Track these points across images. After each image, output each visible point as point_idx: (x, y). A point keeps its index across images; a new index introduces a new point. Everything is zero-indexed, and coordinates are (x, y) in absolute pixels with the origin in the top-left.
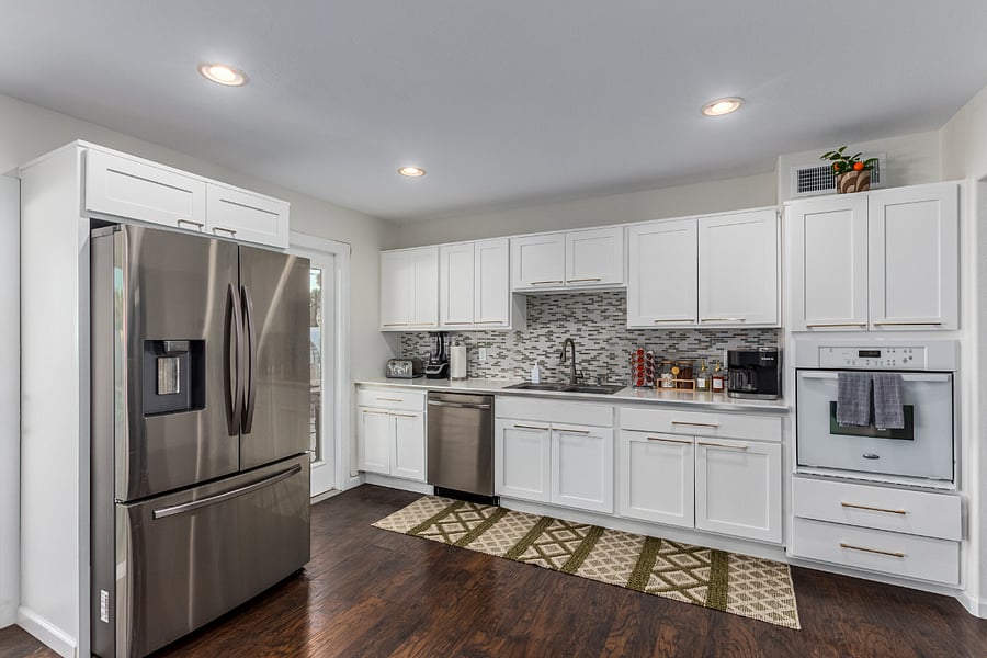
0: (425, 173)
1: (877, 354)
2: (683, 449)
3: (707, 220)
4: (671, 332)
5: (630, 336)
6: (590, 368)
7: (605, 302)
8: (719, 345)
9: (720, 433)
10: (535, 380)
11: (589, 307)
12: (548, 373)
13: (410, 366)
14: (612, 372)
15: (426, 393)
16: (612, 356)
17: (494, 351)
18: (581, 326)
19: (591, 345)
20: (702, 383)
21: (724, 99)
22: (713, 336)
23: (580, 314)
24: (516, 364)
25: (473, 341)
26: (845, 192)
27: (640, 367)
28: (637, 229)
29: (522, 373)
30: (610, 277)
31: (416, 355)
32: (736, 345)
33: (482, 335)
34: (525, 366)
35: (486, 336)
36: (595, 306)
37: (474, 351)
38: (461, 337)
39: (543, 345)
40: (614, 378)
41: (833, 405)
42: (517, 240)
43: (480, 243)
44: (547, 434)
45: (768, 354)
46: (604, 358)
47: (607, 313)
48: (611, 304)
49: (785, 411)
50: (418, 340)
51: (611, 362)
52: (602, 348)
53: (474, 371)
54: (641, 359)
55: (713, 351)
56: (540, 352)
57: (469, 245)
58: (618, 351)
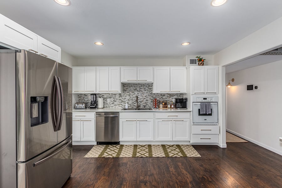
0: (103, 44)
1: (206, 99)
2: (170, 122)
3: (172, 68)
4: (161, 94)
5: (151, 95)
6: (141, 103)
7: (145, 86)
8: (172, 97)
9: (178, 117)
10: (127, 107)
11: (141, 87)
12: (129, 105)
13: (84, 105)
14: (147, 104)
15: (95, 113)
16: (147, 100)
17: (112, 99)
18: (138, 92)
19: (141, 97)
20: (169, 106)
21: (186, 42)
22: (171, 95)
23: (138, 89)
24: (119, 103)
25: (105, 97)
26: (200, 65)
27: (156, 103)
28: (156, 68)
29: (121, 106)
30: (149, 80)
31: (84, 101)
32: (176, 97)
33: (108, 95)
34: (122, 104)
35: (110, 95)
36: (142, 87)
37: (105, 99)
38: (101, 96)
39: (128, 97)
40: (147, 106)
41: (199, 110)
42: (123, 68)
43: (111, 68)
44: (136, 122)
45: (185, 99)
46: (145, 101)
47: (146, 89)
48: (146, 87)
49: (191, 111)
50: (85, 96)
51: (147, 102)
52: (144, 98)
53: (105, 106)
54: (156, 101)
55: (171, 99)
56: (127, 100)
57: (107, 68)
58: (148, 99)
